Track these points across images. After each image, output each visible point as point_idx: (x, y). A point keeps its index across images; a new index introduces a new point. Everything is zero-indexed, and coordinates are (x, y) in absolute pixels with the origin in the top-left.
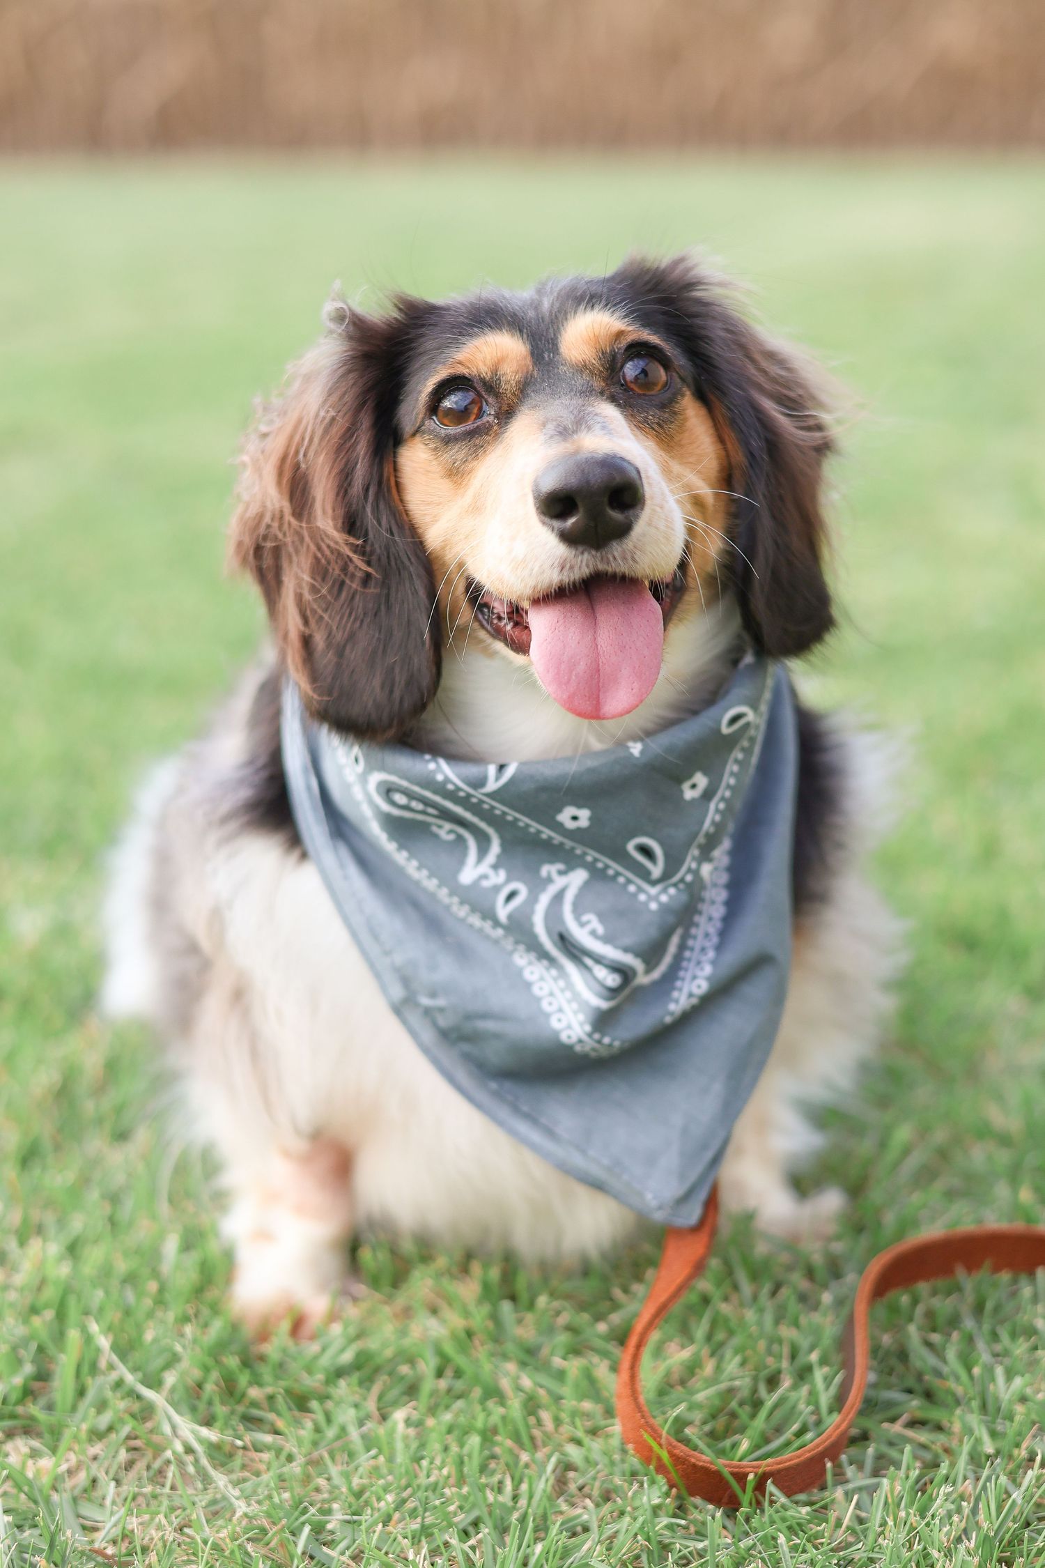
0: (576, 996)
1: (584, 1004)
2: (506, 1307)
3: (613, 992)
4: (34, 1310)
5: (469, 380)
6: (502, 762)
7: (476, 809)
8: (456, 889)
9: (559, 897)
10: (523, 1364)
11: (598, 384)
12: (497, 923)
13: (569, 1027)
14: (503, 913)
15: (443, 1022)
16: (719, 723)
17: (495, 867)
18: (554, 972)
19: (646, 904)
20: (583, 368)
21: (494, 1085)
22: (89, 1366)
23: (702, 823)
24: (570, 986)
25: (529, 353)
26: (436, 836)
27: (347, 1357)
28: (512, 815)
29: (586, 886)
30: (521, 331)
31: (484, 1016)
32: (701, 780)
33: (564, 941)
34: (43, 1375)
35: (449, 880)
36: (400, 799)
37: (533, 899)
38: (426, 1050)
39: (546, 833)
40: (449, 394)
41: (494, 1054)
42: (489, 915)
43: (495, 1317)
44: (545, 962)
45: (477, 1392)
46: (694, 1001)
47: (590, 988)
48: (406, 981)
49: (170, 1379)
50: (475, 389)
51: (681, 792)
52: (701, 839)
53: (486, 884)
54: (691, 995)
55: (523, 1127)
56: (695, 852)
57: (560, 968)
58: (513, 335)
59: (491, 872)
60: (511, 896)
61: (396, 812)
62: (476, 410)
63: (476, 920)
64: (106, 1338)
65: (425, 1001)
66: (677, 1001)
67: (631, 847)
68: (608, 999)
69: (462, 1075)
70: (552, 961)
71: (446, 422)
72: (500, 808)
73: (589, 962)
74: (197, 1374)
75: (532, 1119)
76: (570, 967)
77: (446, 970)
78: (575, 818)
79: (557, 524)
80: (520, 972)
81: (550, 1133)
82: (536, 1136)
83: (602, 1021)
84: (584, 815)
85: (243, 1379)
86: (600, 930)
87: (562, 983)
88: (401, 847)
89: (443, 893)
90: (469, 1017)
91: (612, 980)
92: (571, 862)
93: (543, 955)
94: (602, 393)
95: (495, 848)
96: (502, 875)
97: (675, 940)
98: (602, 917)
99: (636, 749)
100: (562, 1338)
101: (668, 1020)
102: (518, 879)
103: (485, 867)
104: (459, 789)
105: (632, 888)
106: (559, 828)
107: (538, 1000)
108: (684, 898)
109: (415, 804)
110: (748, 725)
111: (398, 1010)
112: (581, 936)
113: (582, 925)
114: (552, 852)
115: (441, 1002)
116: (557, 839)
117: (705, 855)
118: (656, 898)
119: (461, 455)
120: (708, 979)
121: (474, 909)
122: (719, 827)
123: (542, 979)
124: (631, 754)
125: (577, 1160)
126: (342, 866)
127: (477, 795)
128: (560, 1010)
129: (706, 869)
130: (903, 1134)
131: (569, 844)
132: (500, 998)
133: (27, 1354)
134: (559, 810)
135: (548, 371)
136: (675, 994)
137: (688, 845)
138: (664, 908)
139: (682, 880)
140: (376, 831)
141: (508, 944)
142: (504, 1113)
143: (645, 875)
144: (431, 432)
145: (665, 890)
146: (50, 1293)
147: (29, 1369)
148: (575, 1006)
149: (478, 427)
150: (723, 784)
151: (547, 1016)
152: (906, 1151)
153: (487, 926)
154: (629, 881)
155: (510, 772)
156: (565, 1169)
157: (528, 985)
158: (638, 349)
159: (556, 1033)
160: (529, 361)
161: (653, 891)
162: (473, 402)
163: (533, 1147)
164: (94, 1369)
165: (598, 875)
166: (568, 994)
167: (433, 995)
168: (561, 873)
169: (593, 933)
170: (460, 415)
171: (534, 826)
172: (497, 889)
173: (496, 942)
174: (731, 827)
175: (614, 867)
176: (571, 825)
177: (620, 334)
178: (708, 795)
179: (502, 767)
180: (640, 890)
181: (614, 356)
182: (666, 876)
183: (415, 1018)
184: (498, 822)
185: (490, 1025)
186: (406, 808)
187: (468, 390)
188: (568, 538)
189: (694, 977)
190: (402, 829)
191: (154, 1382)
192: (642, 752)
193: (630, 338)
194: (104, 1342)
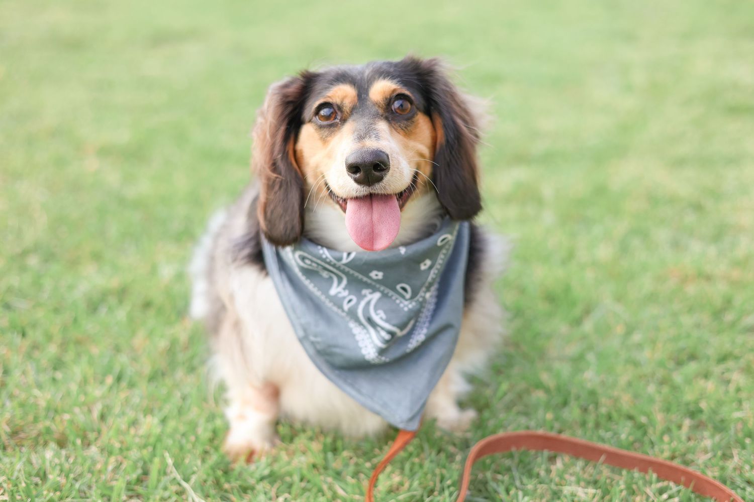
0: (373, 342)
1: (375, 346)
2: (330, 455)
3: (387, 342)
4: (145, 446)
5: (331, 104)
6: (349, 251)
7: (338, 268)
8: (328, 296)
9: (368, 303)
10: (335, 478)
11: (381, 111)
12: (343, 311)
13: (369, 354)
14: (346, 307)
15: (319, 347)
16: (437, 242)
17: (344, 289)
18: (365, 331)
19: (403, 308)
20: (376, 104)
21: (337, 372)
22: (163, 472)
23: (427, 277)
24: (370, 337)
25: (356, 95)
26: (321, 276)
27: (266, 472)
28: (352, 272)
29: (379, 300)
30: (354, 85)
31: (336, 346)
32: (428, 262)
33: (370, 320)
34: (146, 473)
35: (326, 292)
36: (308, 262)
37: (358, 303)
38: (311, 357)
39: (365, 279)
40: (324, 108)
41: (338, 361)
42: (340, 307)
43: (326, 459)
44: (362, 327)
45: (315, 490)
46: (419, 344)
47: (379, 339)
48: (305, 330)
49: (194, 478)
50: (333, 108)
51: (420, 267)
52: (427, 284)
53: (340, 295)
54: (417, 341)
55: (349, 389)
56: (424, 289)
57: (367, 330)
58: (351, 87)
59: (342, 291)
60: (350, 301)
61: (305, 266)
62: (334, 116)
63: (335, 309)
64: (172, 460)
65: (312, 338)
66: (411, 344)
67: (398, 287)
68: (384, 343)
69: (325, 368)
70: (365, 327)
71: (322, 119)
72: (347, 269)
73: (379, 329)
74: (205, 477)
75: (352, 385)
76: (371, 330)
77: (322, 327)
78: (377, 275)
79: (353, 175)
80: (351, 330)
81: (359, 391)
82: (354, 393)
83: (382, 352)
84: (380, 275)
85: (222, 480)
86: (384, 317)
87: (368, 335)
88: (307, 278)
89: (323, 298)
90: (330, 346)
91: (387, 337)
92: (374, 290)
93: (361, 324)
94: (382, 116)
95: (345, 282)
96: (346, 293)
97: (412, 322)
98: (385, 312)
99: (403, 250)
100: (351, 468)
101: (408, 351)
102: (353, 294)
103: (340, 289)
104: (331, 261)
105: (398, 301)
106: (370, 278)
107: (357, 342)
108: (418, 306)
109: (314, 264)
110: (448, 241)
111: (301, 340)
112: (376, 319)
113: (377, 314)
114: (367, 286)
115: (319, 339)
116: (369, 281)
117: (428, 289)
118: (407, 306)
119: (326, 134)
120: (426, 335)
121: (335, 304)
122: (434, 279)
123: (360, 333)
124: (400, 254)
125: (369, 402)
126: (283, 282)
127: (338, 264)
128: (366, 347)
129: (428, 295)
130: (504, 387)
131: (374, 283)
132: (342, 340)
133: (140, 464)
134: (371, 271)
135: (363, 103)
136: (411, 340)
137: (421, 287)
138: (410, 311)
139: (418, 300)
140: (297, 270)
141: (348, 319)
142: (341, 382)
143: (403, 297)
144: (315, 122)
145: (411, 303)
146: (152, 440)
147: (139, 471)
148: (372, 345)
149: (333, 123)
150: (437, 263)
151: (360, 349)
152: (505, 394)
153: (340, 311)
154: (397, 299)
155: (352, 256)
156: (364, 405)
157: (354, 335)
158: (401, 96)
159: (364, 356)
160: (356, 98)
161: (406, 303)
162: (332, 113)
163: (353, 397)
164: (165, 474)
165: (385, 295)
166: (370, 340)
167: (316, 336)
168: (371, 293)
169: (381, 318)
170: (327, 118)
171: (360, 276)
172: (344, 298)
173: (342, 317)
174: (438, 280)
175: (391, 293)
176: (375, 277)
177: (394, 90)
178: (431, 268)
179: (349, 254)
180: (401, 302)
181: (390, 99)
182: (412, 298)
183: (307, 345)
184: (347, 274)
185: (337, 350)
186: (310, 265)
187: (331, 108)
188: (357, 181)
189: (419, 334)
190: (308, 272)
191: (187, 480)
192: (405, 252)
193: (398, 92)
194: (170, 461)
